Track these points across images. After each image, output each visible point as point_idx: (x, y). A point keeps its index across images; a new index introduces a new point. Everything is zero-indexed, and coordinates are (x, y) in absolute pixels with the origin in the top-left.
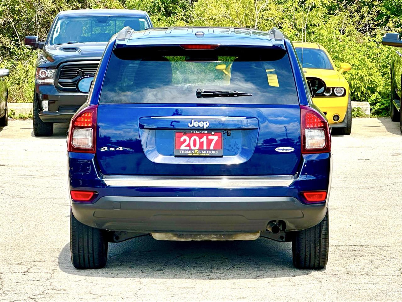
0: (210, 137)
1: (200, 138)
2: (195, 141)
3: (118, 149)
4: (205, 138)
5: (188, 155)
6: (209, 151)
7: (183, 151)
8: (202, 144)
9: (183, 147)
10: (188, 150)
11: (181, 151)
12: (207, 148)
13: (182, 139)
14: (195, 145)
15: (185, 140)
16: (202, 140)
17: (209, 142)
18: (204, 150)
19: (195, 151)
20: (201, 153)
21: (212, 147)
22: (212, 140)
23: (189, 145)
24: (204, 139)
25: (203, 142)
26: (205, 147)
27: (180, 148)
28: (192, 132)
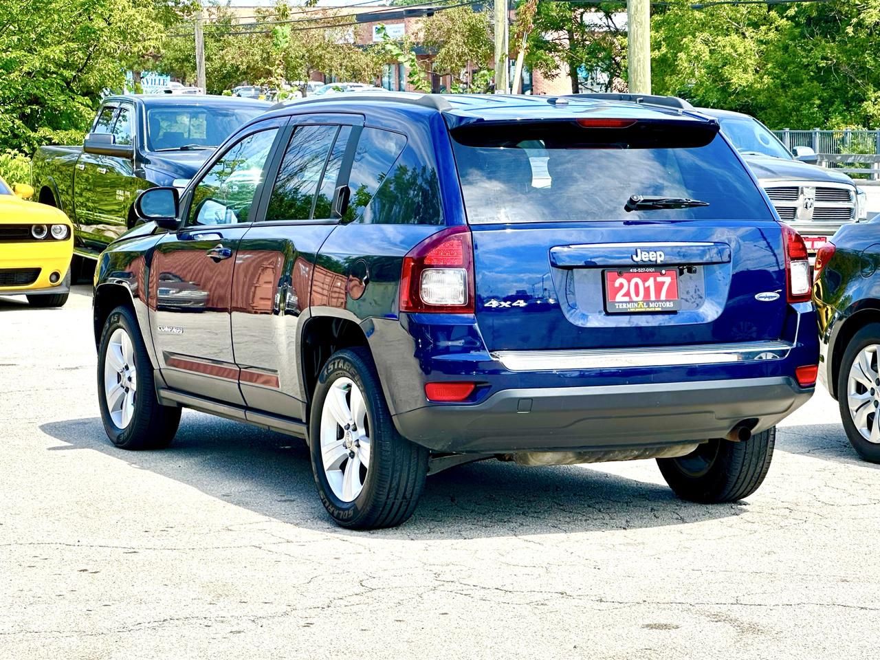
0: (660, 279)
1: (645, 281)
2: (637, 285)
3: (515, 304)
4: (651, 280)
5: (629, 310)
6: (660, 303)
7: (620, 305)
8: (647, 290)
9: (619, 298)
10: (629, 302)
11: (617, 304)
12: (656, 297)
13: (617, 284)
14: (637, 294)
15: (622, 285)
16: (647, 284)
17: (659, 286)
18: (652, 302)
19: (638, 304)
20: (649, 307)
21: (663, 297)
22: (663, 283)
23: (628, 294)
24: (650, 283)
25: (649, 287)
26: (653, 297)
27: (615, 299)
28: (631, 270)
